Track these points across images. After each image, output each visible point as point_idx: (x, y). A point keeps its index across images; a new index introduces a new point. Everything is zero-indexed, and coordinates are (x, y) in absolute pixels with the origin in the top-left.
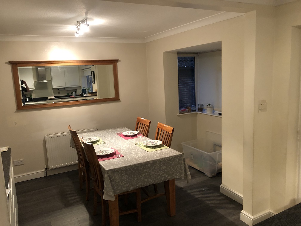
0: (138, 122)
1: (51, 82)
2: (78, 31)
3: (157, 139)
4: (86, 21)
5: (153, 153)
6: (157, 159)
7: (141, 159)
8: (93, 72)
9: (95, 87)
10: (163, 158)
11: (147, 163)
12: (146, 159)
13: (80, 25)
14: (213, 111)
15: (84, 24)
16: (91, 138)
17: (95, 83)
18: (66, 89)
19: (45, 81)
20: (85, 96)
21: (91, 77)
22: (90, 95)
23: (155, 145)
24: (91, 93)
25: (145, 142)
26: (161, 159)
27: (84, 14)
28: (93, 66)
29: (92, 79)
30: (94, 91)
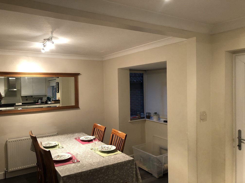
0: (95, 128)
1: (20, 91)
2: (44, 48)
3: (111, 144)
4: (52, 39)
5: (107, 158)
6: (111, 165)
7: (96, 164)
8: (57, 83)
9: (59, 96)
10: (116, 164)
11: (101, 169)
12: (101, 165)
13: (46, 43)
14: (159, 119)
15: (49, 42)
16: (51, 142)
17: (58, 92)
18: (33, 97)
19: (15, 90)
20: (49, 103)
21: (55, 87)
22: (53, 102)
23: (109, 150)
24: (55, 101)
25: (100, 147)
26: (115, 164)
27: (50, 33)
28: (58, 78)
29: (56, 89)
30: (57, 99)
